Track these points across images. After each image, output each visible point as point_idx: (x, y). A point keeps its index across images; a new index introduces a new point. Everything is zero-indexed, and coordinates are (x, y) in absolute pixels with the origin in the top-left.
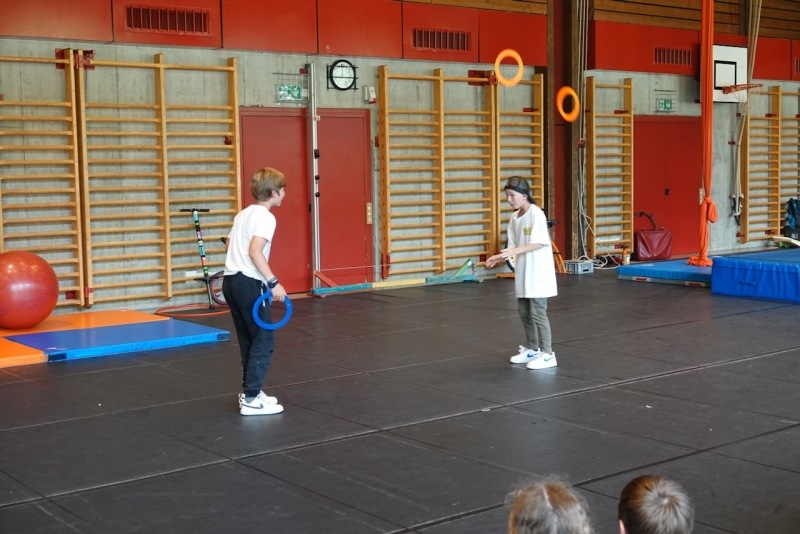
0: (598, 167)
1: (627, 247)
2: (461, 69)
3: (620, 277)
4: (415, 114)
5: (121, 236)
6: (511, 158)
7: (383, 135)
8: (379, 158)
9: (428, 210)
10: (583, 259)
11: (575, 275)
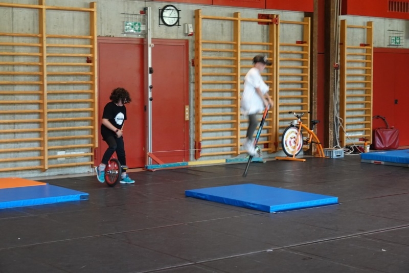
0: (348, 83)
1: (367, 140)
2: (253, 13)
3: (363, 161)
4: (220, 43)
5: (12, 125)
6: (287, 76)
7: (198, 57)
8: (194, 74)
9: (228, 111)
10: (336, 148)
11: (331, 159)
